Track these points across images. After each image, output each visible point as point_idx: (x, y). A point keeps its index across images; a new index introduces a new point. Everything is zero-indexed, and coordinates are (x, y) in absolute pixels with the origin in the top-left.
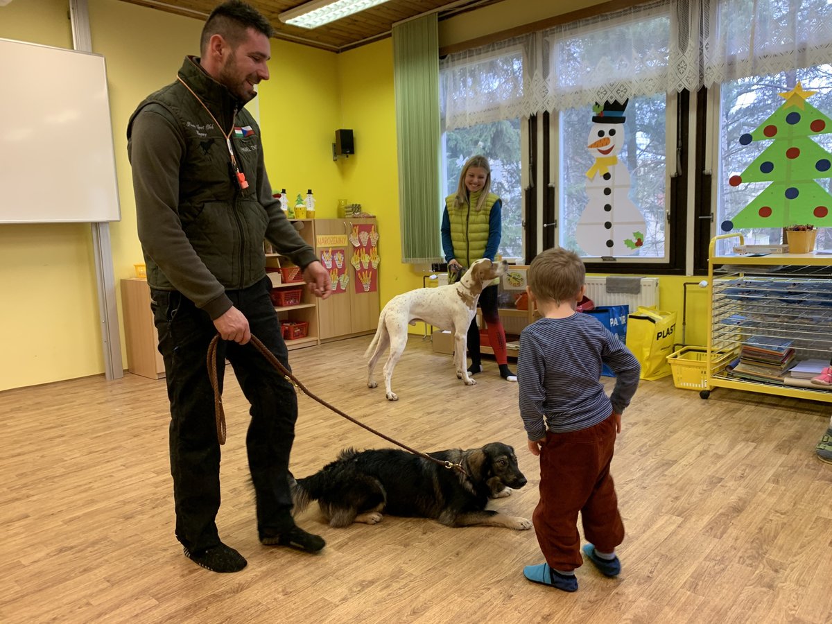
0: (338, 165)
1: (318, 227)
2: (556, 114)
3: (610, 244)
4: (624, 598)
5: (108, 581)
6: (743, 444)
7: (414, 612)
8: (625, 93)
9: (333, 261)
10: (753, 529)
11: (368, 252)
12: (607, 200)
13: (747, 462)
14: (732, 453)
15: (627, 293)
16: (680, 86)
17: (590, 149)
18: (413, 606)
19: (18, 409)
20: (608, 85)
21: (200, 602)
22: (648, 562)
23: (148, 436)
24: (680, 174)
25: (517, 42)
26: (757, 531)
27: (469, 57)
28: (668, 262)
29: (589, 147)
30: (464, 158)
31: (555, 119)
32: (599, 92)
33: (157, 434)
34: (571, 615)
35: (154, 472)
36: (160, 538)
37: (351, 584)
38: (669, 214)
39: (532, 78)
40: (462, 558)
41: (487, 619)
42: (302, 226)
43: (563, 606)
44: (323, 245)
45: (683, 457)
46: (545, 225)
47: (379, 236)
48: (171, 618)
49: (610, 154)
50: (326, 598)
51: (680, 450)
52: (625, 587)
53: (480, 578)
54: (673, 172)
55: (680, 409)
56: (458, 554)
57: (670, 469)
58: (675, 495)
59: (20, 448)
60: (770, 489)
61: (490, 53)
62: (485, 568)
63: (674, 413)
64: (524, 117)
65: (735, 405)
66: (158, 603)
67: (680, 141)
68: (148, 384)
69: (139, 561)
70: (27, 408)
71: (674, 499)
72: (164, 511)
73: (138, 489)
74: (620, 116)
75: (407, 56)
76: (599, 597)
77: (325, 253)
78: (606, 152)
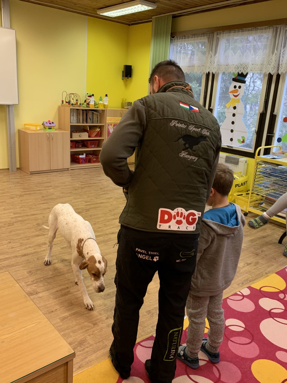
0: (124, 81)
1: (107, 113)
2: (218, 74)
3: (231, 140)
8: (247, 69)
12: (233, 119)
15: (233, 164)
16: (268, 71)
17: (230, 93)
20: (240, 65)
23: (17, 199)
24: (264, 112)
25: (205, 35)
27: (184, 38)
28: (253, 152)
29: (229, 92)
31: (217, 77)
32: (235, 67)
33: (20, 199)
38: (257, 130)
42: (101, 112)
44: (110, 122)
54: (261, 111)
61: (193, 39)
64: (204, 73)
67: (266, 97)
72: (11, 228)
74: (243, 80)
77: (110, 126)
78: (236, 96)
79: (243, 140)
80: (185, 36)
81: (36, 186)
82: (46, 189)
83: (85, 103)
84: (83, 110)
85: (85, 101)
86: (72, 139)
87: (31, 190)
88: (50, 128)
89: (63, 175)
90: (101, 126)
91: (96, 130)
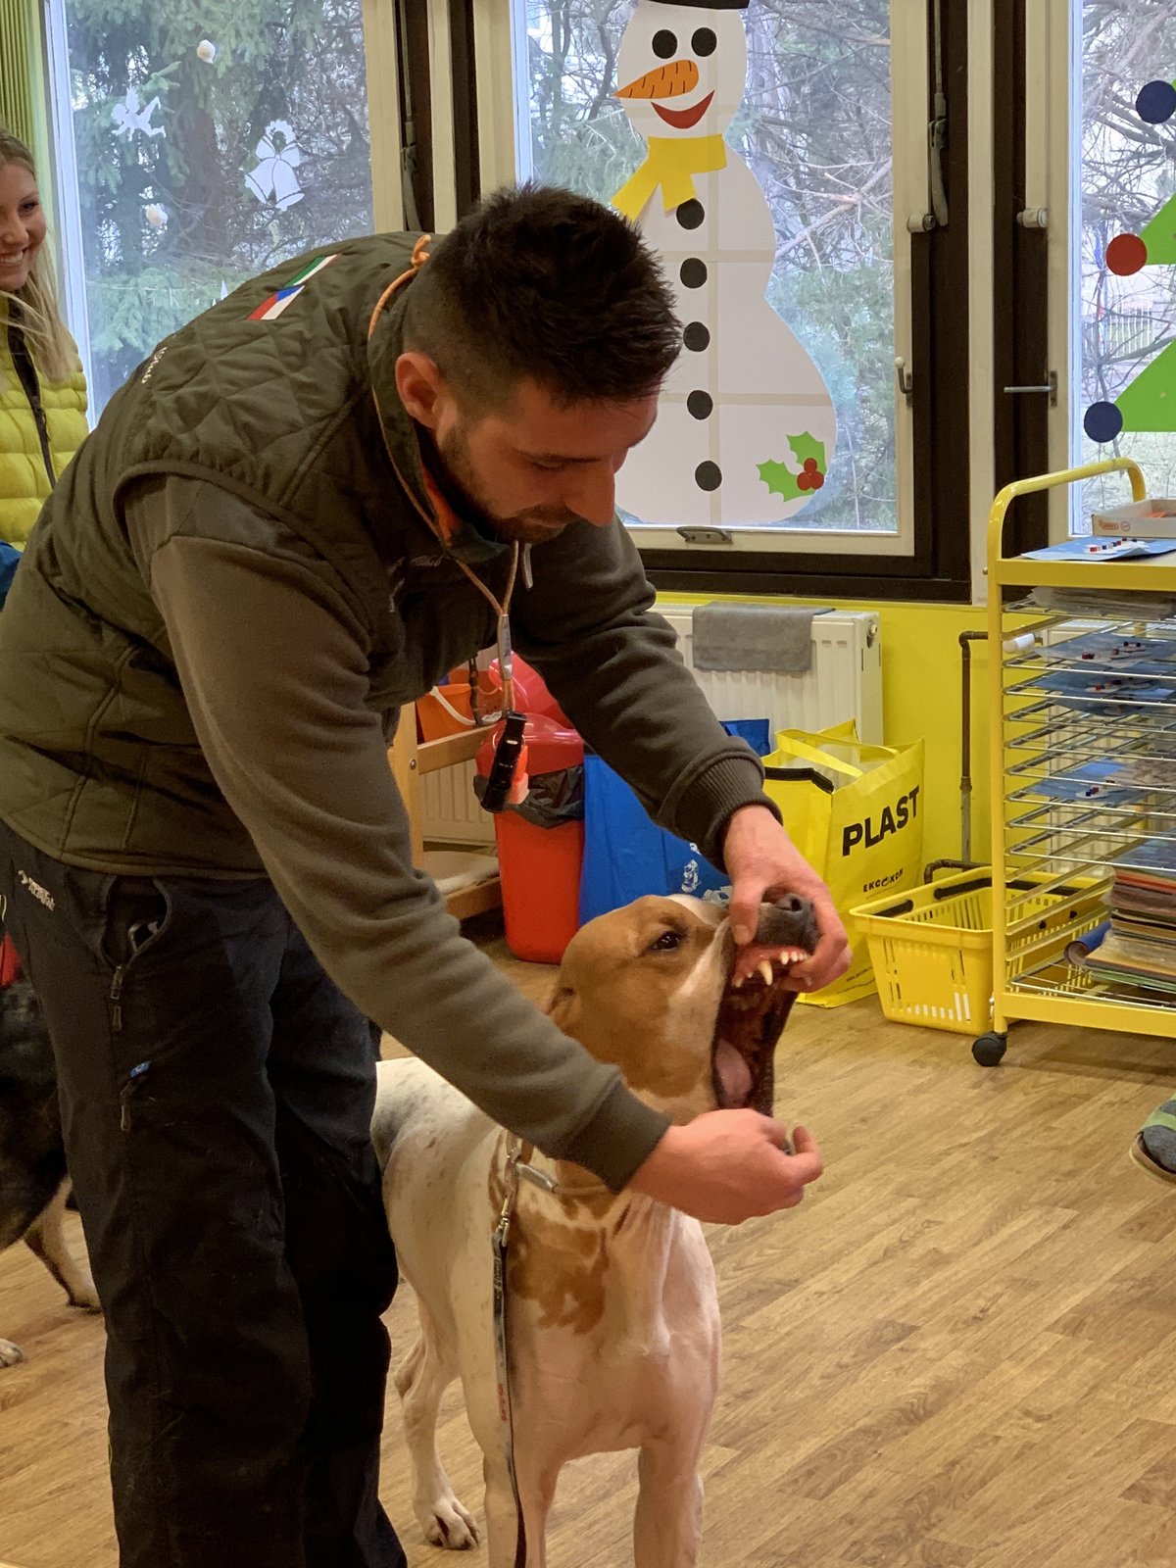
3: (708, 476)
6: (1035, 1214)
10: (934, 1466)
12: (694, 305)
13: (1018, 1272)
14: (986, 1246)
15: (766, 669)
17: (626, 103)
26: (938, 1471)
28: (912, 553)
38: (908, 370)
45: (826, 1268)
49: (700, 129)
51: (825, 1248)
54: (918, 213)
55: (887, 1107)
57: (765, 1310)
58: (747, 1386)
60: (1045, 1348)
63: (864, 1120)
65: (1078, 1084)
67: (938, 95)
71: (737, 1397)
78: (683, 119)
79: (810, 465)
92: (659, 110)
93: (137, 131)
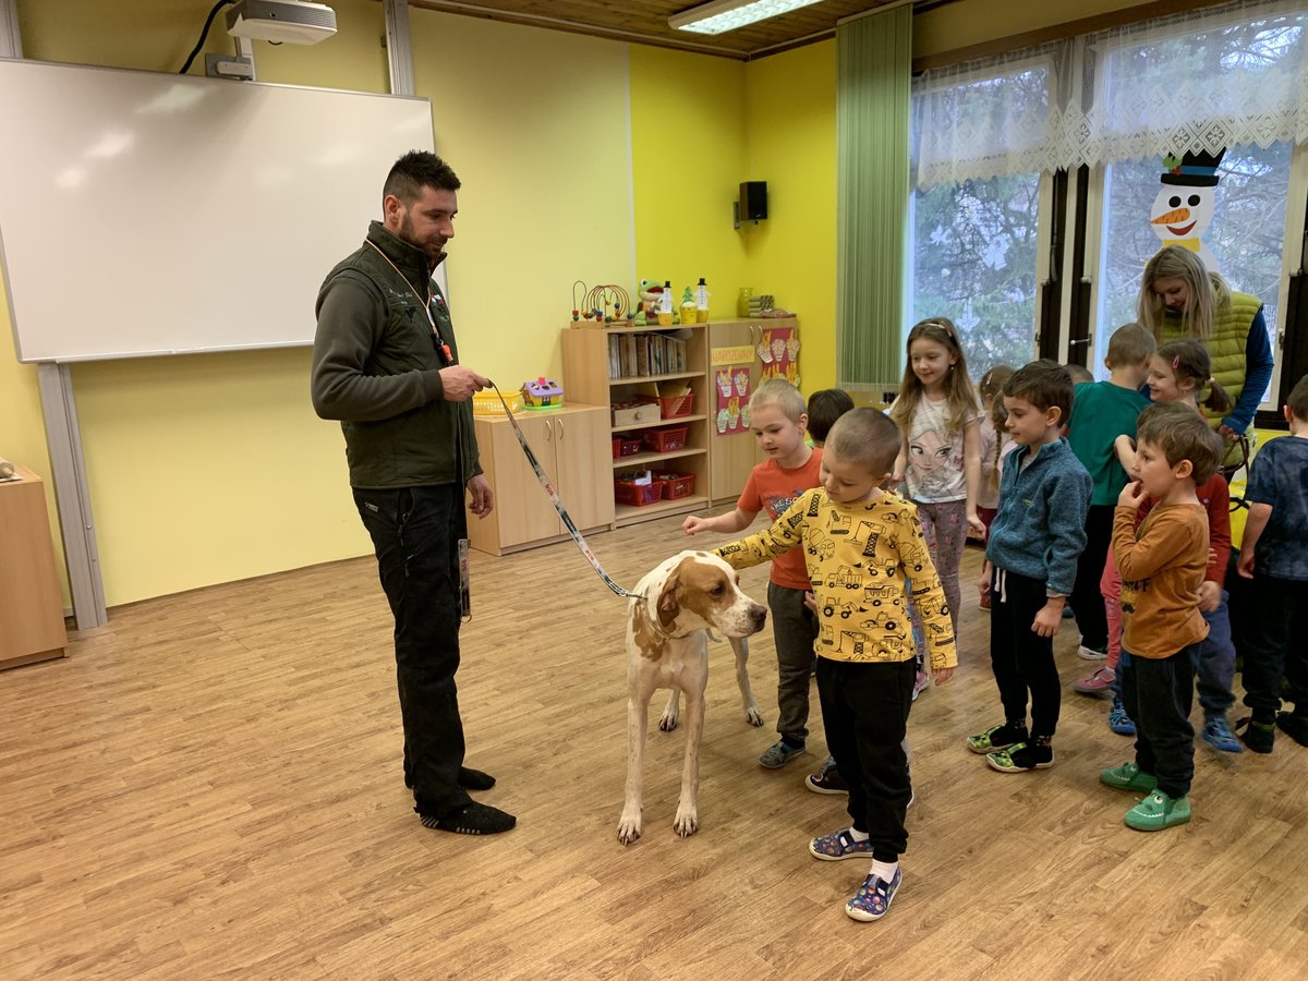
0: (742, 237)
1: (714, 336)
2: (1101, 168)
4: (1209, 932)
5: (531, 851)
7: (925, 926)
8: (1221, 138)
9: (733, 385)
11: (783, 371)
17: (1154, 226)
18: (923, 918)
19: (332, 596)
20: (1193, 126)
21: (651, 888)
22: (1241, 886)
23: (515, 645)
25: (1043, 51)
27: (962, 72)
29: (1153, 222)
30: (944, 231)
31: (1098, 177)
32: (1176, 136)
33: (527, 644)
34: (1137, 949)
35: (540, 701)
36: (577, 799)
37: (836, 881)
38: (1283, 334)
39: (1063, 111)
40: (977, 857)
41: (1024, 943)
42: (691, 334)
43: (1124, 937)
44: (720, 363)
46: (1073, 342)
47: (800, 345)
48: (622, 905)
49: (1188, 235)
50: (808, 896)
52: (1210, 918)
53: (1006, 887)
54: (1295, 269)
56: (970, 852)
59: (355, 655)
61: (995, 68)
62: (1010, 874)
64: (1047, 171)
66: (599, 884)
68: (490, 563)
69: (559, 828)
70: (344, 595)
72: (570, 760)
73: (526, 726)
74: (1210, 174)
75: (860, 71)
76: (1174, 928)
77: (722, 374)
78: (1181, 232)
80: (962, 65)
81: (548, 595)
82: (584, 603)
83: (642, 313)
84: (637, 335)
85: (640, 307)
86: (616, 429)
87: (541, 609)
88: (548, 403)
89: (606, 548)
90: (692, 379)
91: (682, 394)
92: (1170, 229)
93: (941, 242)
